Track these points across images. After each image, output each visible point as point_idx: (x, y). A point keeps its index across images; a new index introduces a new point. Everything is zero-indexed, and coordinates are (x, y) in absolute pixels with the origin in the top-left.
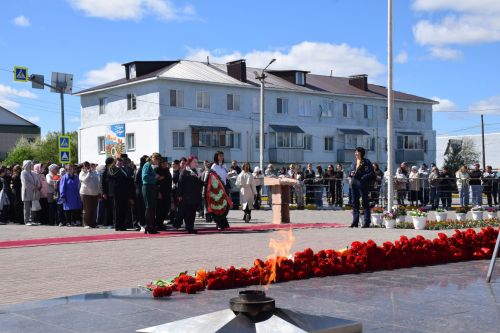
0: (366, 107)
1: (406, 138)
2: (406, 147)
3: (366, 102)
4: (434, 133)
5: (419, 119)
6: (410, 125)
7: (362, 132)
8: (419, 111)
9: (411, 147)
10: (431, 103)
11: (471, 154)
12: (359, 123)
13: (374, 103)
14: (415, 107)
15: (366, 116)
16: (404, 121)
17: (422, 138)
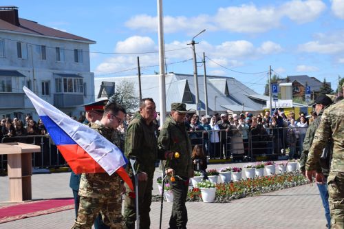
0: (19, 45)
1: (65, 80)
2: (65, 91)
3: (20, 39)
4: (92, 75)
5: (77, 60)
6: (68, 66)
7: (16, 74)
8: (76, 51)
9: (71, 91)
10: (88, 42)
11: (131, 98)
12: (12, 63)
13: (28, 40)
14: (72, 47)
15: (20, 55)
16: (62, 61)
17: (81, 80)
